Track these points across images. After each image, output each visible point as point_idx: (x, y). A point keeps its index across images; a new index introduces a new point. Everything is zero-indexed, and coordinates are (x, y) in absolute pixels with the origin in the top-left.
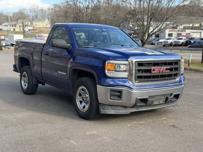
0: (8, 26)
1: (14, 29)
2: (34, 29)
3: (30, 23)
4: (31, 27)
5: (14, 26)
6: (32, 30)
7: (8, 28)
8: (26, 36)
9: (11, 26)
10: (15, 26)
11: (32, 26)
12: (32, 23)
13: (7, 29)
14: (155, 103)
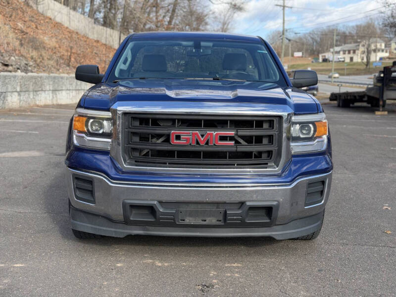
0: (341, 53)
1: (352, 59)
2: (391, 57)
3: (383, 45)
4: (386, 52)
5: (352, 52)
6: (387, 59)
7: (339, 57)
8: (371, 70)
9: (347, 52)
10: (354, 52)
11: (388, 51)
12: (388, 45)
13: (338, 59)
14: (189, 220)
